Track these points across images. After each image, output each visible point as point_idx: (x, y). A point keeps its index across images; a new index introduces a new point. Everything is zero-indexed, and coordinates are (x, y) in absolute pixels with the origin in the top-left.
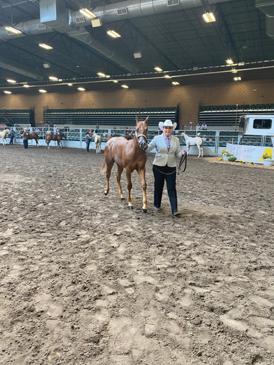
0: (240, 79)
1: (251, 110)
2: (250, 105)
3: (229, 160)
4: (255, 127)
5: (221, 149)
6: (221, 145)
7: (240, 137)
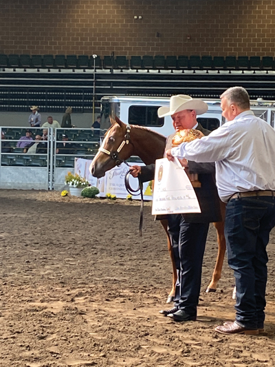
1: (131, 71)
2: (128, 56)
3: (84, 195)
5: (62, 173)
6: (61, 164)
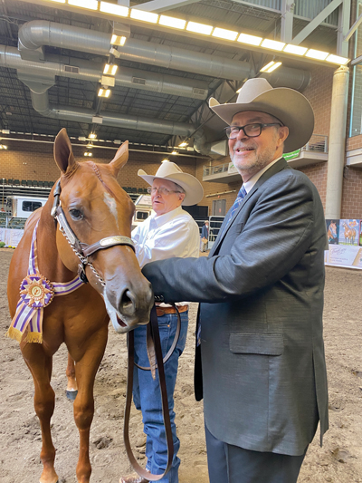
0: (5, 147)
2: (20, 180)
4: (24, 209)
7: (8, 220)
